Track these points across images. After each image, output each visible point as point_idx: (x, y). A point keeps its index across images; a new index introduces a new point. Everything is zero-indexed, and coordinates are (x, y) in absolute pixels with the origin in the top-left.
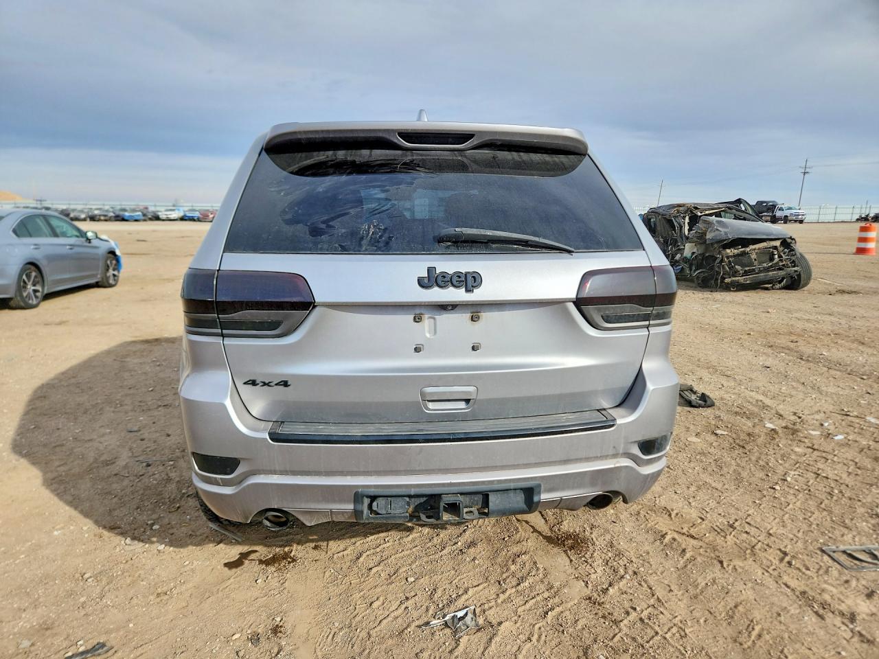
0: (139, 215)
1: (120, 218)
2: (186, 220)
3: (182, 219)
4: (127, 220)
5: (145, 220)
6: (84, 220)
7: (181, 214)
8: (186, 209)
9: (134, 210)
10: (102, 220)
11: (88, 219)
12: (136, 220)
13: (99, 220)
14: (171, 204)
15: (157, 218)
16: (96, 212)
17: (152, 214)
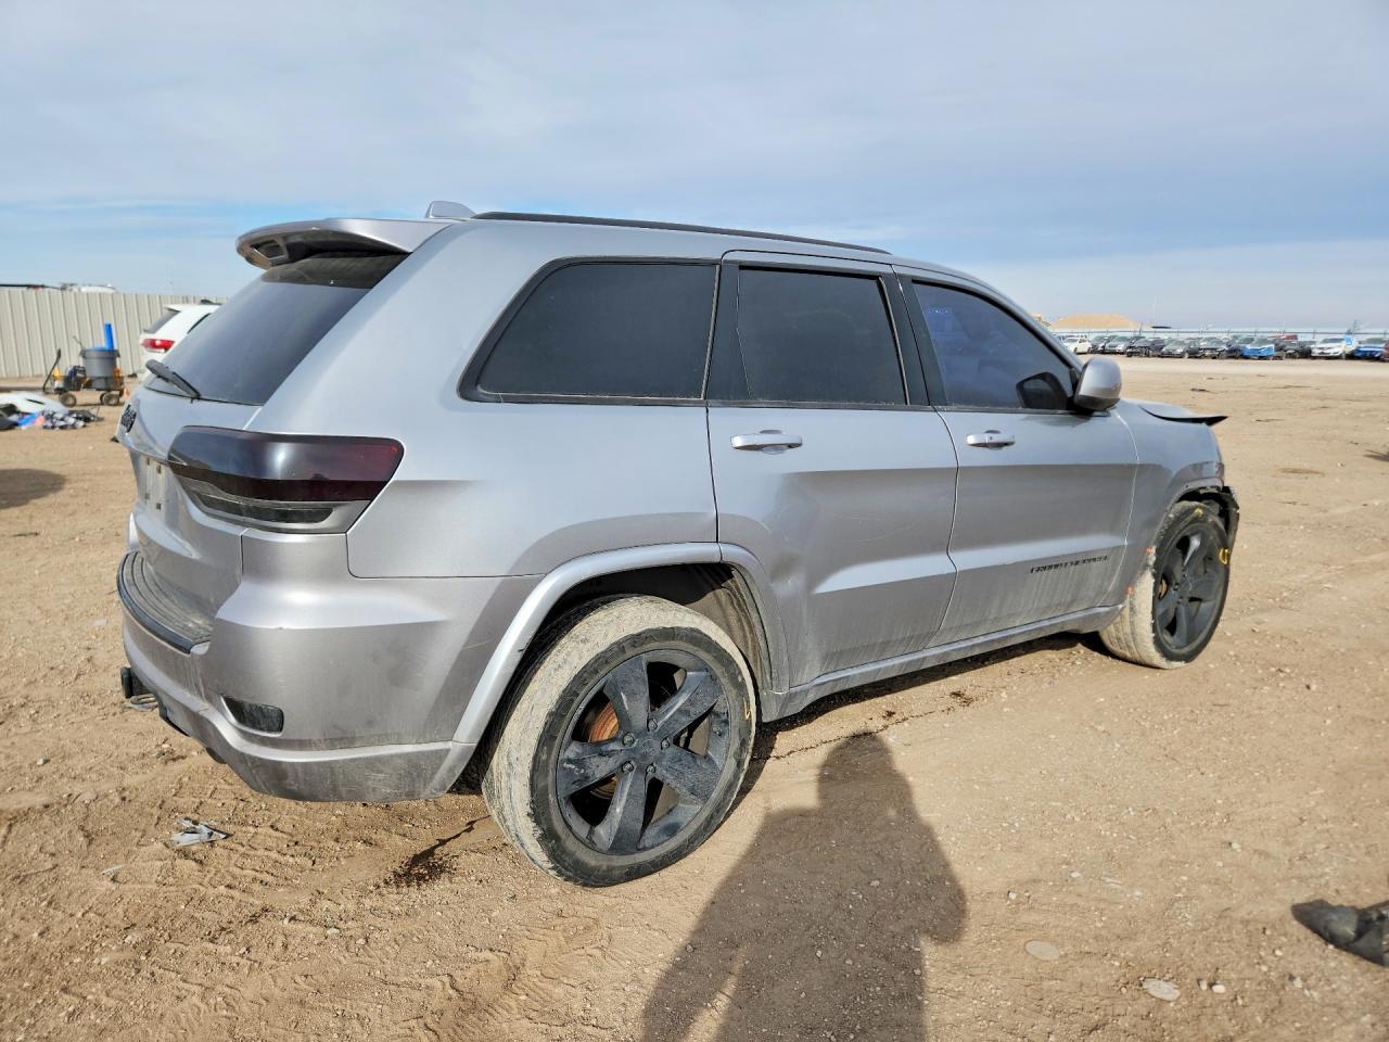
0: (1269, 349)
1: (1235, 354)
2: (1358, 358)
3: (1351, 356)
4: (1247, 358)
5: (1279, 358)
6: (1181, 356)
7: (1351, 348)
8: (1364, 338)
9: (1264, 341)
10: (1206, 357)
11: (1187, 355)
12: (1261, 358)
13: (1203, 357)
14: (1345, 330)
15: (1306, 354)
16: (1203, 344)
17: (1297, 347)
